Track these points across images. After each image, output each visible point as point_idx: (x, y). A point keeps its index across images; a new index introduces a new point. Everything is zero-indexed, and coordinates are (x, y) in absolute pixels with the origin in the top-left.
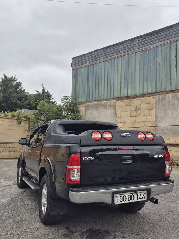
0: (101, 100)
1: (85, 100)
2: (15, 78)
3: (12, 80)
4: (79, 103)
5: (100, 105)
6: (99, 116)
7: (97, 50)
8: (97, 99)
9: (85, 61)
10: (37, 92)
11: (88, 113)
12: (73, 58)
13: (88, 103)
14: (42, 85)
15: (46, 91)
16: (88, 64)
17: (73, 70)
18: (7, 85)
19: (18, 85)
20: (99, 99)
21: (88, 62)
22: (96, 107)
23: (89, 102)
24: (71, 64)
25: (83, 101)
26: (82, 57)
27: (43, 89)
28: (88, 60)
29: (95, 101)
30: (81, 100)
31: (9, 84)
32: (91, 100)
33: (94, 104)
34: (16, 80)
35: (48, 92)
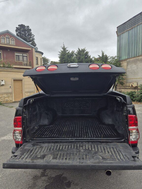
0: (139, 56)
1: (127, 58)
2: (85, 49)
3: (83, 51)
4: (122, 61)
5: (138, 60)
6: (137, 68)
7: (135, 16)
8: (135, 55)
9: (126, 27)
10: (99, 56)
11: (129, 67)
12: (117, 28)
13: (129, 60)
14: (102, 51)
15: (105, 55)
16: (128, 29)
17: (118, 36)
18: (80, 55)
19: (87, 53)
20: (138, 55)
21: (128, 27)
22: (135, 62)
23: (130, 58)
24: (116, 32)
25: (125, 58)
26: (124, 25)
27: (103, 54)
28: (128, 26)
29: (134, 57)
31: (82, 53)
32: (131, 57)
33: (133, 60)
34: (85, 51)
35: (106, 55)
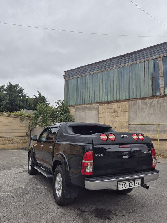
0: (87, 104)
1: (75, 104)
2: (18, 85)
4: (70, 106)
5: (86, 108)
6: (86, 116)
7: (84, 66)
8: (83, 103)
9: (75, 74)
10: (35, 96)
11: (77, 113)
12: (65, 72)
13: (77, 106)
14: (38, 91)
15: (42, 96)
16: (77, 76)
17: (65, 80)
18: (12, 91)
19: (21, 91)
20: (86, 103)
21: (77, 75)
22: (84, 109)
23: (78, 105)
24: (64, 76)
25: (73, 104)
26: (73, 71)
27: (40, 94)
28: (77, 73)
29: (82, 104)
30: (71, 103)
31: (14, 89)
32: (79, 104)
33: (81, 107)
34: (19, 87)
